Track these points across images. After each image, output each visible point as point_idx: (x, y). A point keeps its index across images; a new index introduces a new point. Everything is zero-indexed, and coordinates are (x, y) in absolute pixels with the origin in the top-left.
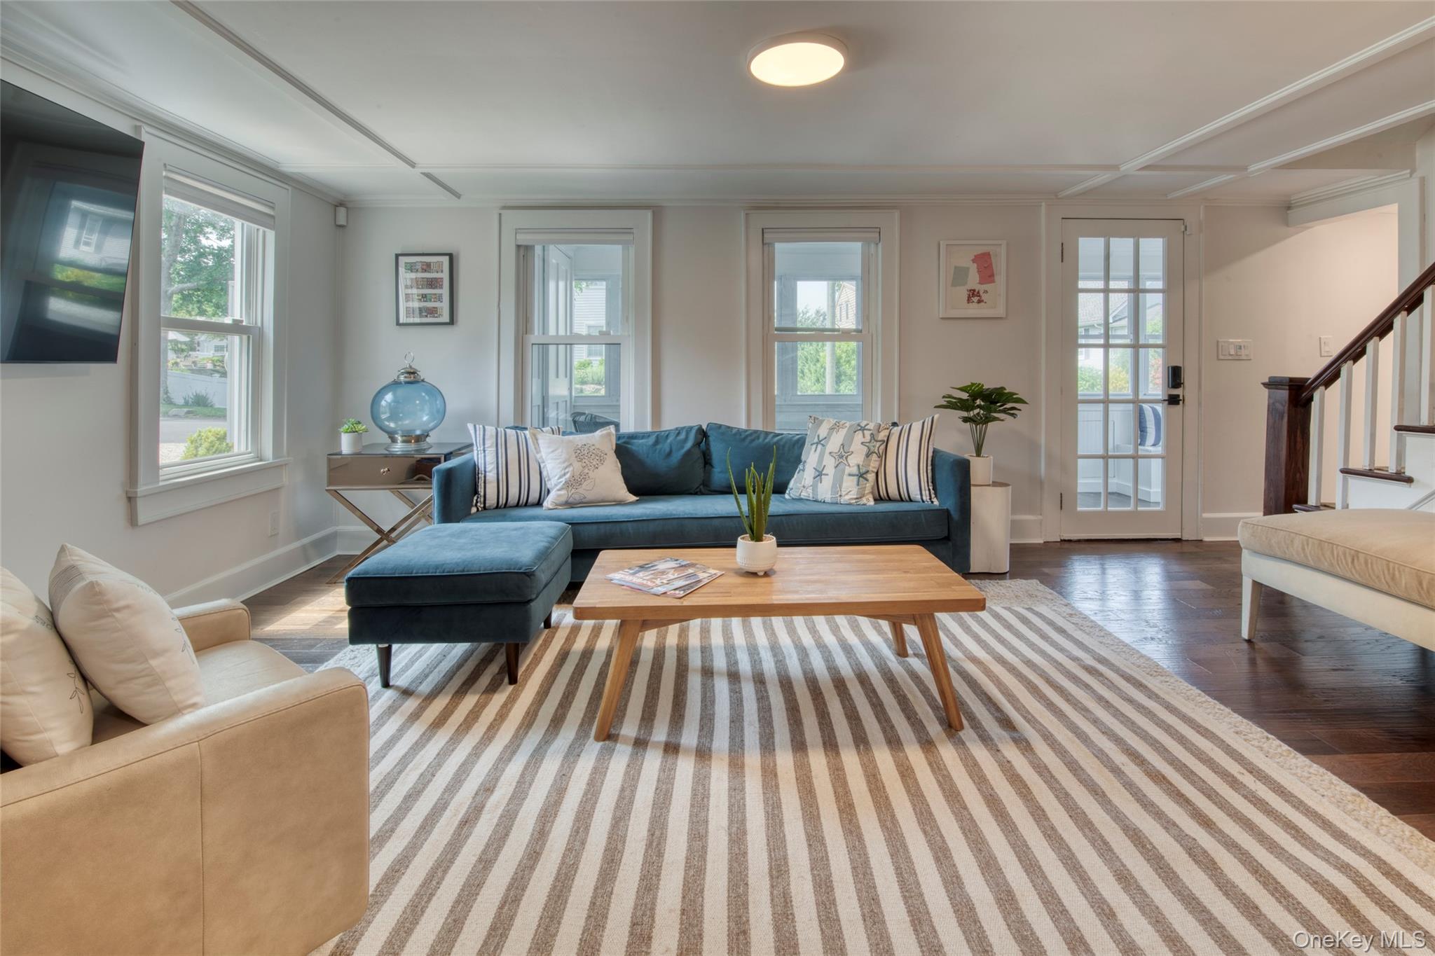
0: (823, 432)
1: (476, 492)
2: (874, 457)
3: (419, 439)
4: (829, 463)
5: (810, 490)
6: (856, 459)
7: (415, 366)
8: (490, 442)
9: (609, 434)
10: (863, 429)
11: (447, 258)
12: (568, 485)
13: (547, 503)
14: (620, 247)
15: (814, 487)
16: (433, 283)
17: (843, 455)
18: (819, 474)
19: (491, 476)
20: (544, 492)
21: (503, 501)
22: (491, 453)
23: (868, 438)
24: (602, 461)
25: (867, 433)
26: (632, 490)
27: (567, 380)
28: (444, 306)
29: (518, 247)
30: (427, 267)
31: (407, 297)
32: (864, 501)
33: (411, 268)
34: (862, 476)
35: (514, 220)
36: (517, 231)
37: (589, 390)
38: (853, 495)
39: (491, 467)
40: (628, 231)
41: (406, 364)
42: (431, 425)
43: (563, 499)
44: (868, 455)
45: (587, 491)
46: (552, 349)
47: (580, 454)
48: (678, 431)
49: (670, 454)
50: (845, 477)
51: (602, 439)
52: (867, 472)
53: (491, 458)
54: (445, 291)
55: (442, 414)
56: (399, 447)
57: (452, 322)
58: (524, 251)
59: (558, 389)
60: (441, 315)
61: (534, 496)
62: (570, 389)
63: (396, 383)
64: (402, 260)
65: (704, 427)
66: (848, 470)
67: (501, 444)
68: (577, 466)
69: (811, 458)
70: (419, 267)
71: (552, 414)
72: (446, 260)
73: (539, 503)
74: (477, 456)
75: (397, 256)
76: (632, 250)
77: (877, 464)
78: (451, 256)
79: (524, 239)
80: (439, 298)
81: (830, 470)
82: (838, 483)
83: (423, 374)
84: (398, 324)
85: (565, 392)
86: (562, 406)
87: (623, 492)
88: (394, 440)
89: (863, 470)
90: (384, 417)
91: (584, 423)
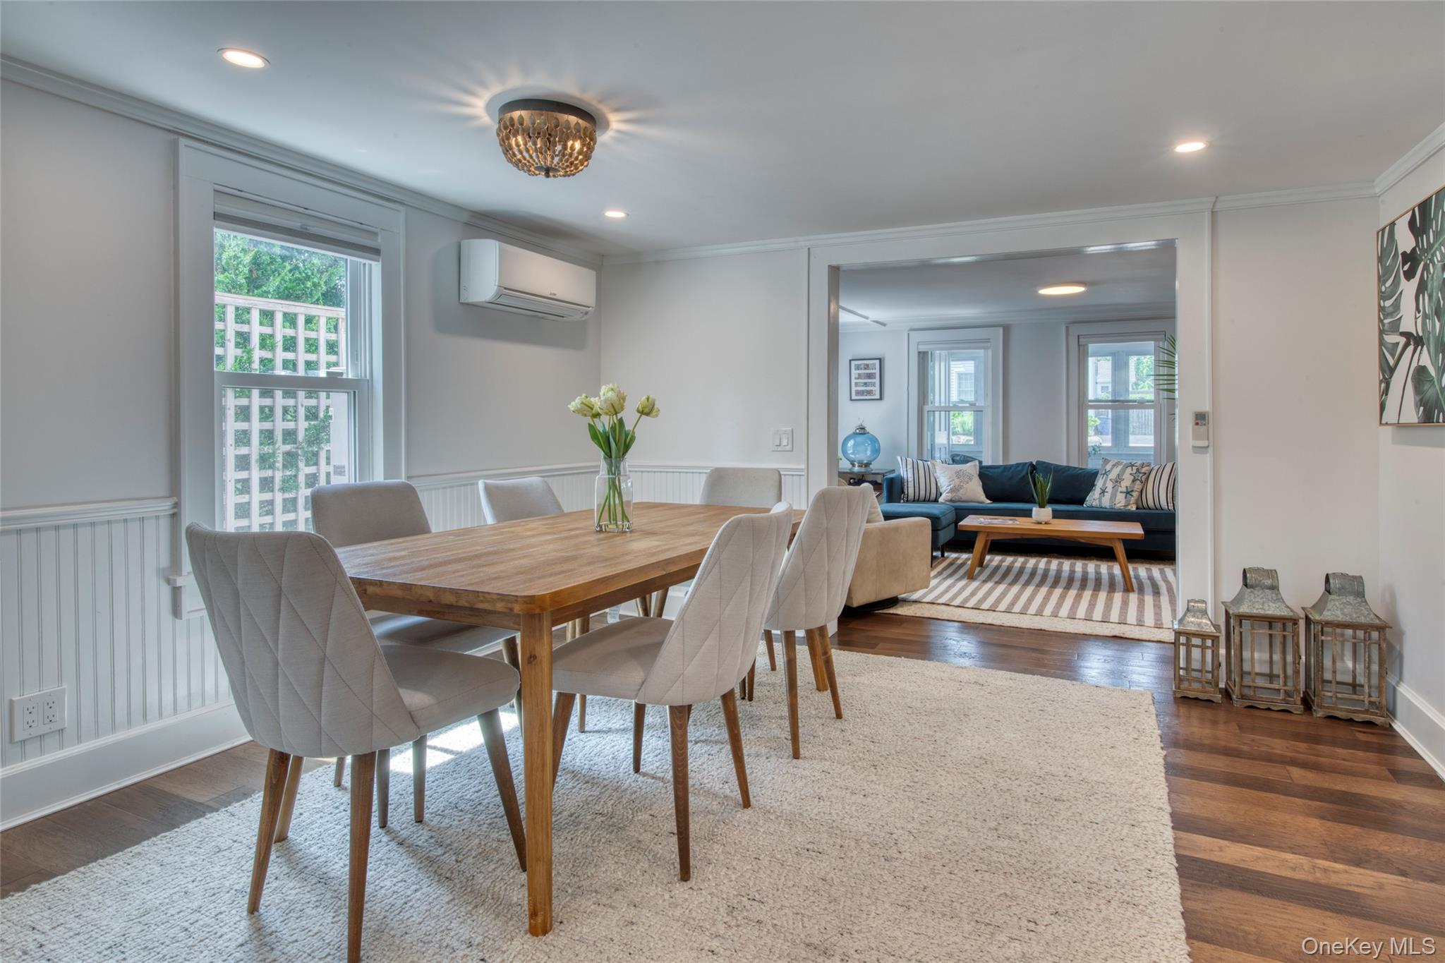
0: (1108, 467)
1: (903, 492)
2: (1138, 482)
3: (867, 465)
4: (1110, 485)
5: (1097, 501)
6: (1127, 482)
7: (864, 425)
8: (910, 466)
9: (975, 465)
10: (1132, 466)
11: (878, 361)
12: (952, 491)
13: (941, 500)
14: (982, 351)
15: (1100, 499)
16: (870, 376)
17: (1118, 481)
18: (1103, 492)
19: (911, 484)
20: (939, 494)
21: (916, 498)
22: (910, 472)
23: (1134, 471)
24: (971, 479)
25: (1135, 468)
26: (988, 497)
27: (946, 432)
28: (876, 389)
29: (919, 353)
30: (867, 367)
31: (856, 384)
32: (1129, 507)
33: (858, 368)
34: (1128, 493)
35: (916, 337)
36: (918, 343)
37: (963, 439)
38: (1123, 503)
39: (911, 479)
40: (987, 341)
41: (858, 423)
42: (872, 458)
43: (949, 498)
44: (1133, 481)
45: (961, 494)
46: (937, 413)
47: (958, 474)
48: (1018, 465)
49: (1011, 478)
50: (1118, 494)
51: (971, 469)
52: (1132, 491)
53: (910, 475)
54: (877, 381)
55: (876, 451)
56: (856, 469)
57: (881, 398)
58: (923, 357)
59: (941, 439)
60: (874, 395)
61: (933, 496)
62: (949, 439)
63: (855, 434)
64: (853, 363)
65: (1034, 463)
66: (1120, 489)
67: (915, 468)
68: (957, 481)
69: (1099, 483)
70: (862, 366)
71: (937, 455)
72: (877, 362)
73: (936, 501)
74: (903, 473)
75: (850, 361)
76: (990, 352)
77: (1140, 487)
78: (880, 359)
79: (923, 348)
80: (874, 385)
81: (1109, 489)
82: (1114, 496)
83: (868, 430)
84: (851, 400)
85: (945, 441)
86: (943, 450)
87: (982, 497)
88: (854, 465)
89: (1129, 490)
90: (849, 452)
91: (958, 459)
